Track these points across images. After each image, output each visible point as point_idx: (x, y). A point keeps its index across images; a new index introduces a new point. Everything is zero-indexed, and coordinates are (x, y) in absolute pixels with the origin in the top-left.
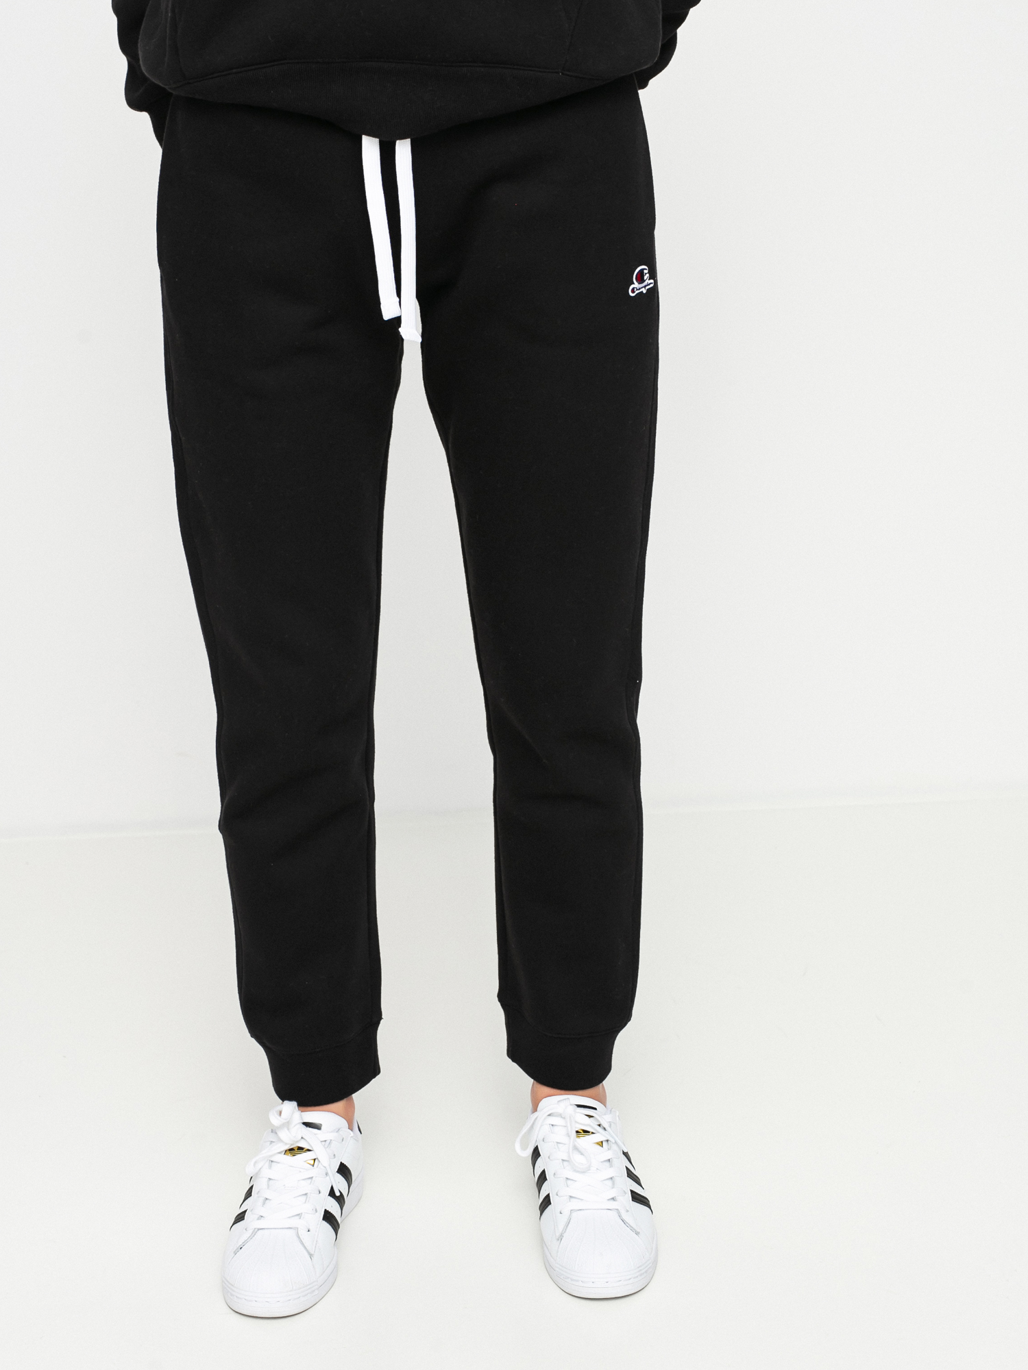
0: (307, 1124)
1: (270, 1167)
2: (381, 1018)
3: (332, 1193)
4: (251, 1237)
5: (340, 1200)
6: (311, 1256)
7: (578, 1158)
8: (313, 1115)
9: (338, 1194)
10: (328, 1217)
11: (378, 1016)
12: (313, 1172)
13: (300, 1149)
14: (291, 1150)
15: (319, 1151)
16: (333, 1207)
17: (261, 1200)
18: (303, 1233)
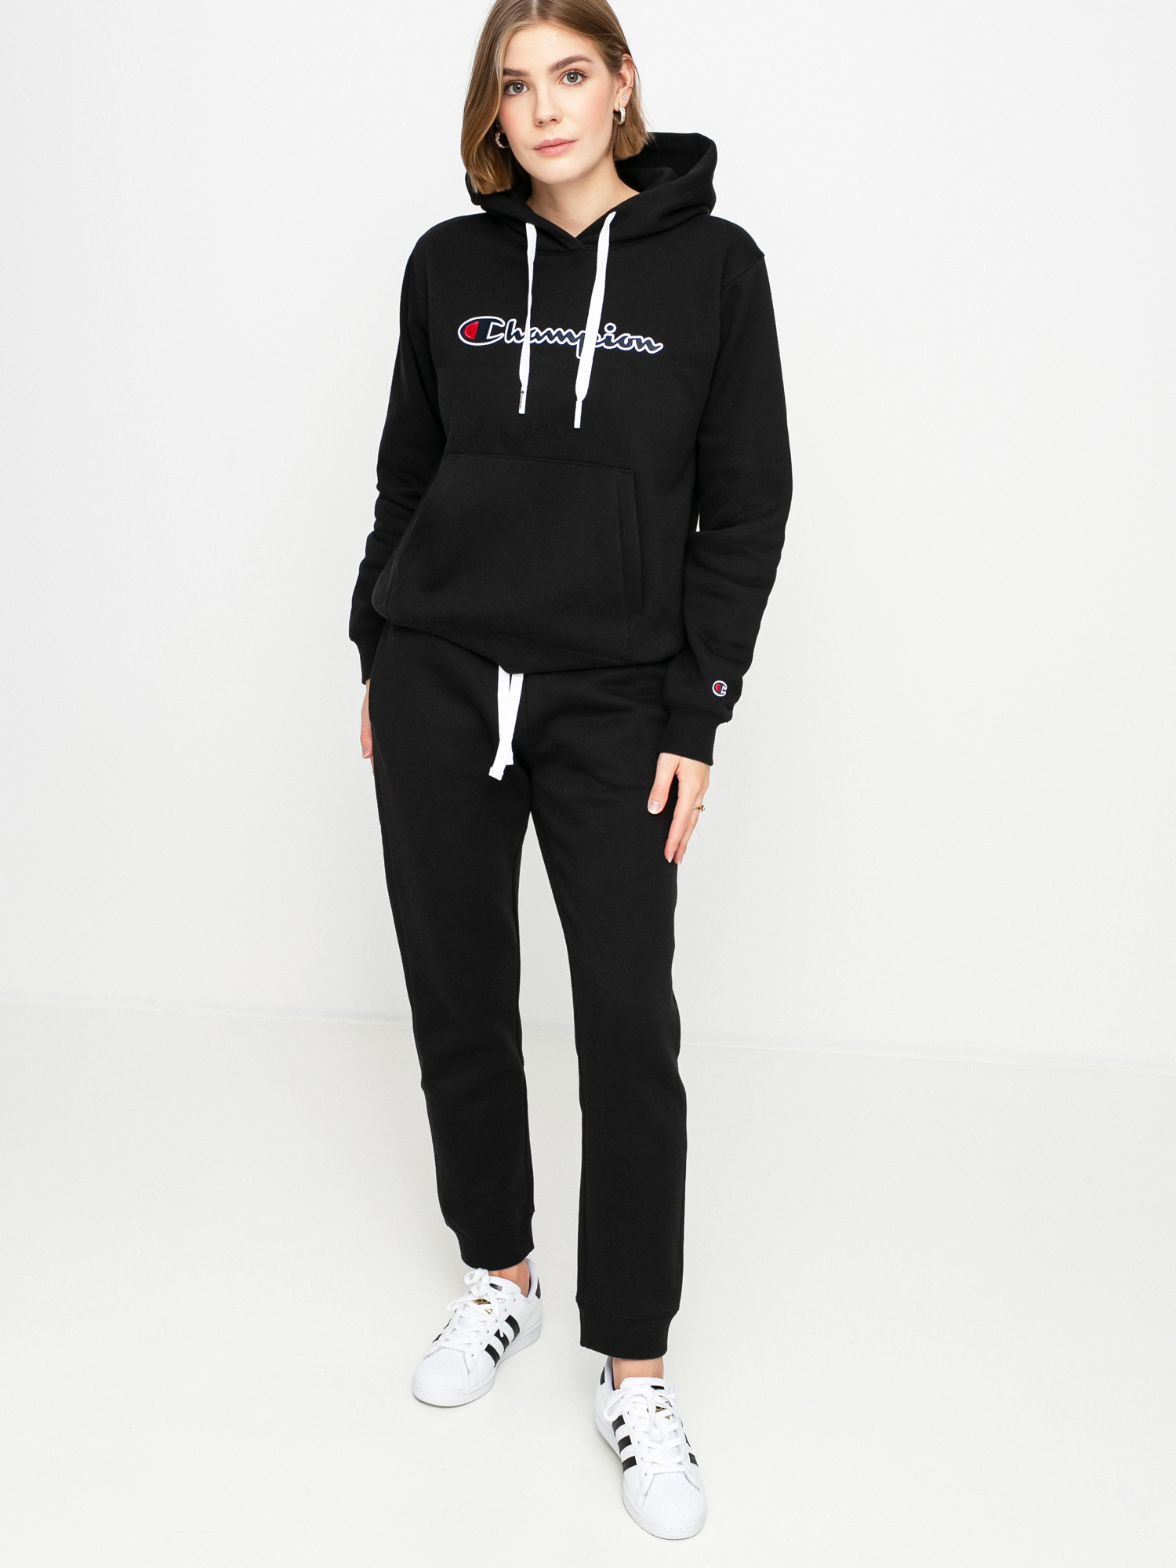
0: (492, 1285)
1: (464, 1309)
2: (534, 1211)
3: (497, 1334)
4: (436, 1351)
5: (505, 1341)
6: (469, 1372)
7: (655, 1431)
8: (496, 1280)
9: (502, 1336)
10: (490, 1349)
11: (533, 1210)
12: (488, 1318)
13: (485, 1301)
14: (480, 1300)
15: (494, 1305)
16: (497, 1345)
17: (452, 1328)
18: (468, 1356)
